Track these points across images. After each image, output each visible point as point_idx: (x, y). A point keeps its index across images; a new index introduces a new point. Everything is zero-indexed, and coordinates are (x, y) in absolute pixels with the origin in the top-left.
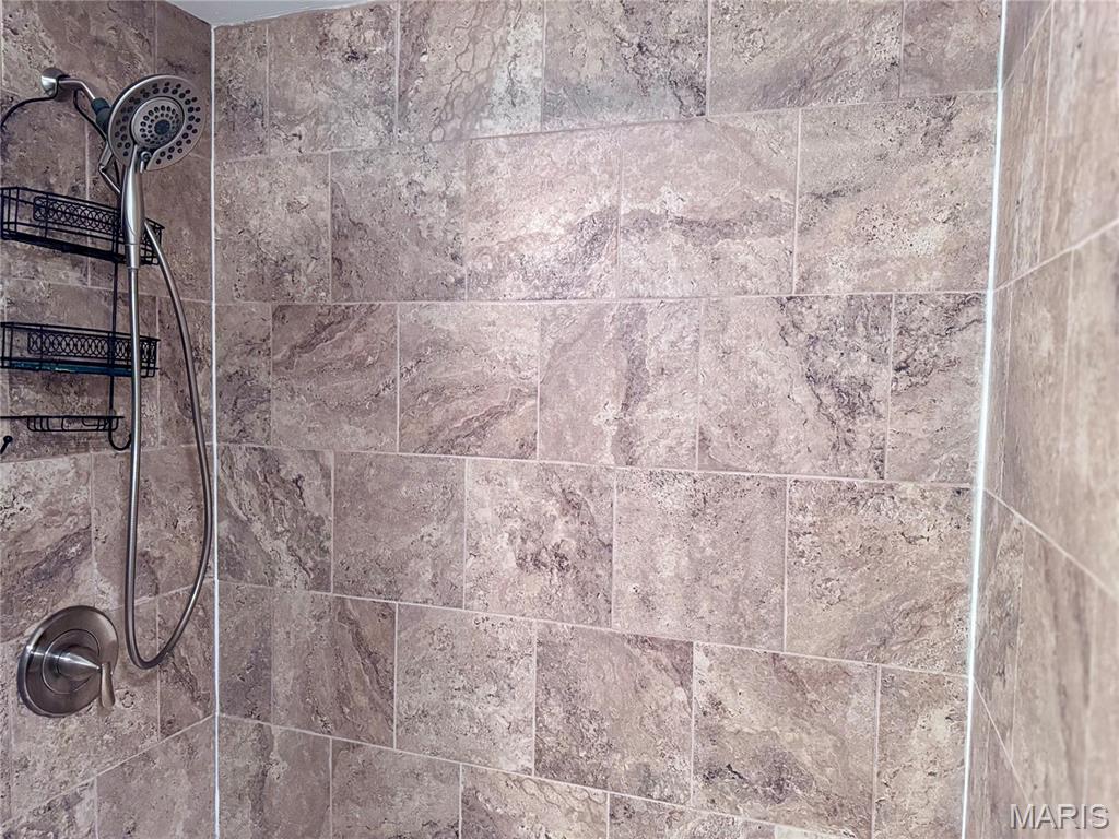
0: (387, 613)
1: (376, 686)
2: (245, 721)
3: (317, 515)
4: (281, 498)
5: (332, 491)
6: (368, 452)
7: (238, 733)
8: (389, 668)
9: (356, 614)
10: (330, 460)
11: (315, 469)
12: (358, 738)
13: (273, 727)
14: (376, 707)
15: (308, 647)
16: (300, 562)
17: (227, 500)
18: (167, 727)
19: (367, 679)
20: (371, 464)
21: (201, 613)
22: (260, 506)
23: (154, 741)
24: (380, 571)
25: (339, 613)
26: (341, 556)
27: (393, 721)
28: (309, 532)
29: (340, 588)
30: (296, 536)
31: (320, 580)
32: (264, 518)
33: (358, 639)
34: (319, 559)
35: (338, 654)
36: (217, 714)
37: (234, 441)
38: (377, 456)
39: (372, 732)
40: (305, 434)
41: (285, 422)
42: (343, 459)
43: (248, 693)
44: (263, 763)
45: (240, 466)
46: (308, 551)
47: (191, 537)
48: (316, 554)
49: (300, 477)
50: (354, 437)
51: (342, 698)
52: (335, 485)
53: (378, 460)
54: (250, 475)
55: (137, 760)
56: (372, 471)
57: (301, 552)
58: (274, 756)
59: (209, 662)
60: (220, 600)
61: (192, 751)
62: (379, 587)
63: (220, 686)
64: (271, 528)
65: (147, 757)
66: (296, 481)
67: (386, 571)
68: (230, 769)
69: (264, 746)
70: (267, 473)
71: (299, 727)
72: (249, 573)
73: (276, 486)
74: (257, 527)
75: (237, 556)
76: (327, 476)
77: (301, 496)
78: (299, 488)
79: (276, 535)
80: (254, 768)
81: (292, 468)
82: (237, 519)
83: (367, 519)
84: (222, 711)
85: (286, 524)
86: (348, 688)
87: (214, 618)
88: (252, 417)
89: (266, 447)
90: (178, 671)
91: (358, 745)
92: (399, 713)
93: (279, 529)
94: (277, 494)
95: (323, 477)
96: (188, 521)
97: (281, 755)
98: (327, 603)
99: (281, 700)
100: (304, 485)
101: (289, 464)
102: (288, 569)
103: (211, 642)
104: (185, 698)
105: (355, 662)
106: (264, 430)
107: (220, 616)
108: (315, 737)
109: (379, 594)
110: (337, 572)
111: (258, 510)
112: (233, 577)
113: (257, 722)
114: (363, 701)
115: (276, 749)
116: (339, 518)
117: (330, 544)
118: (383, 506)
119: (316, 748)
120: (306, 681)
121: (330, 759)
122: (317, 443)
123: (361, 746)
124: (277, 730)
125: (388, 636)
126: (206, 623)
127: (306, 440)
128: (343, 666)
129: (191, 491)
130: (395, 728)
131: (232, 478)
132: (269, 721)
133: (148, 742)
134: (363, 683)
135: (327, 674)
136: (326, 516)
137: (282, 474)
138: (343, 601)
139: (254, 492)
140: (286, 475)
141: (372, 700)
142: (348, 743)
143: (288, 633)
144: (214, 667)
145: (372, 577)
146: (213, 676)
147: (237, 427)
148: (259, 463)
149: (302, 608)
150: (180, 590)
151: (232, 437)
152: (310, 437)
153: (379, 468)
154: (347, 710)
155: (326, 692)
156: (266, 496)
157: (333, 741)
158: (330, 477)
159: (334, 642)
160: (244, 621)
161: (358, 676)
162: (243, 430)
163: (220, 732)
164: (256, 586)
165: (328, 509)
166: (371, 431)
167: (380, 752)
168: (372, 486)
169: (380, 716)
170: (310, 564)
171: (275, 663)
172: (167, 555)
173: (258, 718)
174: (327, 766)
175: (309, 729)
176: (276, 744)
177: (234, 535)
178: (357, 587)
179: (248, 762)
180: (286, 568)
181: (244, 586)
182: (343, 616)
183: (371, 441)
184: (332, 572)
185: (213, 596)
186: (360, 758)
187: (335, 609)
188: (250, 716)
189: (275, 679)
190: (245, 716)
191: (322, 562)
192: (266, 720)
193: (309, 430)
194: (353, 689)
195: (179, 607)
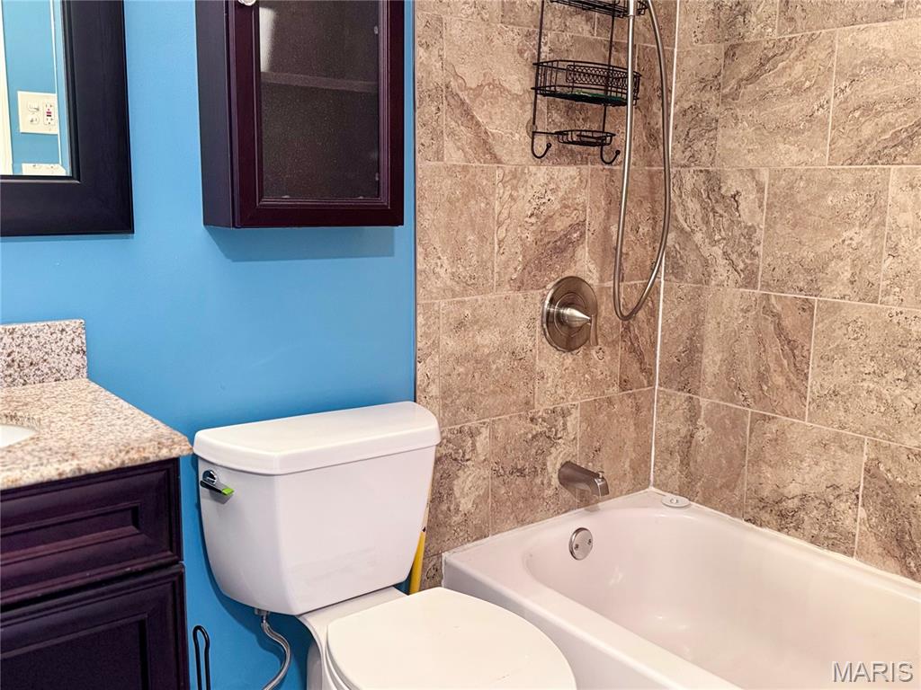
0: (807, 307)
1: (793, 369)
2: (679, 393)
3: (750, 224)
4: (721, 212)
5: (765, 204)
6: (800, 167)
7: (672, 402)
8: (805, 353)
9: (778, 308)
10: (765, 177)
11: (751, 185)
12: (774, 411)
13: (701, 399)
14: (791, 386)
15: (735, 335)
16: (732, 263)
17: (676, 215)
18: (624, 384)
19: (785, 362)
20: (801, 178)
21: (650, 304)
22: (702, 219)
23: (614, 391)
24: (803, 271)
25: (764, 307)
26: (769, 259)
27: (806, 398)
28: (742, 239)
29: (767, 285)
30: (731, 243)
31: (750, 280)
32: (705, 229)
33: (780, 329)
34: (748, 261)
35: (761, 341)
36: (656, 387)
37: (684, 166)
38: (807, 170)
39: (786, 406)
40: (745, 154)
41: (728, 147)
42: (776, 176)
43: (685, 370)
44: (691, 428)
45: (688, 186)
46: (740, 255)
47: (648, 242)
48: (747, 257)
49: (738, 192)
50: (788, 154)
51: (762, 378)
52: (768, 199)
53: (808, 173)
54: (696, 193)
55: (604, 401)
56: (802, 184)
57: (734, 257)
58: (701, 422)
59: (654, 344)
60: (664, 297)
61: (638, 409)
62: (801, 285)
63: (660, 365)
64: (711, 237)
65: (610, 401)
66: (733, 197)
67: (808, 271)
68: (664, 431)
69: (693, 414)
70: (710, 190)
71: (723, 400)
72: (689, 275)
73: (717, 202)
74: (698, 237)
75: (680, 261)
76: (761, 189)
77: (737, 209)
78: (737, 202)
79: (714, 243)
80: (684, 431)
81: (731, 185)
82: (682, 230)
83: (795, 225)
84: (660, 385)
85: (723, 233)
86: (767, 370)
87: (658, 310)
88: (701, 144)
89: (711, 169)
90: (632, 344)
91: (773, 418)
92: (811, 392)
93: (717, 238)
94: (717, 209)
95: (758, 192)
96: (646, 229)
97: (707, 422)
98: (754, 299)
99: (709, 378)
100: (740, 199)
101: (729, 182)
102: (722, 270)
103: (655, 330)
104: (636, 366)
105: (775, 348)
106: (710, 154)
107: (664, 309)
108: (736, 409)
109: (801, 290)
110: (764, 272)
111: (700, 222)
112: (676, 278)
113: (688, 395)
114: (779, 380)
115: (702, 416)
116: (769, 227)
117: (759, 249)
118: (810, 215)
119: (736, 419)
120: (731, 364)
121: (748, 428)
122: (755, 162)
123: (776, 418)
124: (704, 402)
125: (806, 327)
126: (653, 313)
127: (745, 161)
128: (764, 351)
129: (649, 205)
130: (807, 404)
131: (681, 196)
132: (697, 394)
133: (611, 390)
134: (782, 366)
135: (750, 358)
136: (758, 225)
137: (723, 191)
138: (768, 297)
139: (698, 207)
140: (726, 191)
141: (788, 380)
142: (765, 415)
143: (719, 323)
144: (656, 350)
145: (795, 276)
146: (656, 357)
147: (688, 154)
148: (704, 183)
149: (732, 303)
150: (638, 282)
151: (683, 162)
152: (749, 158)
153: (808, 181)
154: (765, 388)
155: (748, 372)
156: (708, 211)
157: (752, 413)
158: (763, 191)
159: (758, 331)
160: (683, 314)
161: (778, 360)
162: (693, 156)
163: (658, 401)
164: (695, 286)
165: (760, 219)
166: (803, 148)
167: (793, 424)
168: (801, 197)
169: (795, 394)
170: (742, 266)
171: (706, 348)
172: (630, 253)
173: (689, 392)
174: (745, 433)
175: (731, 402)
176: (703, 413)
177: (679, 244)
178: (781, 285)
179: (679, 426)
180: (721, 270)
181: (684, 285)
182: (767, 310)
183: (803, 157)
184: (760, 273)
185: (659, 293)
186: (774, 427)
187: (760, 304)
188: (682, 390)
189: (705, 361)
190: (679, 390)
191: (752, 264)
192: (695, 394)
193: (749, 151)
194: (772, 370)
195: (636, 296)
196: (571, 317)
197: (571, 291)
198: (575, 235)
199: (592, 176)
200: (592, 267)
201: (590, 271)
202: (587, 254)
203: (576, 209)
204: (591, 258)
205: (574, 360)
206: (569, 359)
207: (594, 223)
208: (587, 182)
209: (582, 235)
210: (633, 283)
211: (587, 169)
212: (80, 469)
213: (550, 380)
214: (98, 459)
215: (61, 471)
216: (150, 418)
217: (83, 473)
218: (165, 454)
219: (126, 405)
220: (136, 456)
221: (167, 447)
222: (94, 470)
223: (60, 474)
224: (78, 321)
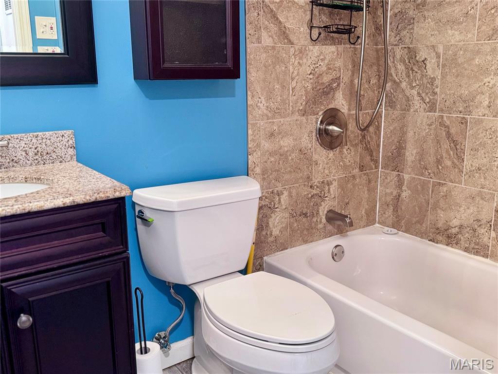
0: (463, 121)
1: (456, 156)
2: (392, 173)
3: (432, 76)
4: (416, 70)
5: (441, 64)
6: (460, 43)
7: (388, 178)
8: (463, 147)
9: (448, 123)
10: (441, 49)
11: (433, 54)
12: (445, 180)
13: (404, 175)
14: (454, 166)
15: (424, 139)
16: (423, 99)
17: (391, 73)
18: (362, 168)
19: (452, 153)
20: (461, 49)
21: (376, 123)
22: (406, 74)
23: (356, 171)
24: (462, 102)
25: (440, 123)
26: (443, 96)
27: (463, 172)
28: (428, 85)
29: (442, 110)
30: (422, 88)
31: (432, 108)
32: (407, 80)
33: (449, 134)
34: (431, 97)
35: (438, 142)
36: (380, 170)
37: (396, 45)
38: (464, 45)
39: (452, 177)
40: (430, 37)
41: (420, 33)
42: (447, 48)
43: (396, 160)
44: (399, 191)
45: (398, 57)
46: (427, 94)
47: (375, 89)
48: (431, 95)
49: (426, 59)
50: (454, 36)
51: (439, 162)
52: (442, 61)
53: (465, 46)
54: (402, 60)
55: (350, 177)
56: (461, 53)
57: (423, 95)
58: (404, 188)
59: (379, 146)
60: (385, 119)
61: (370, 182)
62: (461, 109)
63: (382, 157)
64: (410, 84)
65: (354, 177)
66: (423, 61)
67: (465, 101)
68: (384, 193)
69: (400, 183)
70: (410, 58)
71: (416, 175)
72: (399, 106)
73: (414, 64)
74: (404, 85)
75: (394, 99)
76: (438, 57)
77: (425, 68)
78: (425, 64)
79: (412, 88)
80: (395, 193)
81: (422, 55)
82: (395, 81)
83: (457, 76)
84: (382, 168)
85: (417, 82)
86: (442, 158)
87: (381, 127)
88: (405, 32)
89: (410, 46)
90: (367, 146)
91: (445, 184)
92: (466, 168)
93: (414, 85)
94: (414, 68)
95: (437, 58)
96: (374, 81)
97: (407, 188)
98: (434, 118)
99: (409, 163)
100: (427, 63)
101: (421, 53)
102: (417, 103)
103: (379, 138)
104: (368, 158)
105: (446, 145)
106: (410, 38)
107: (384, 126)
108: (424, 180)
109: (461, 112)
110: (440, 103)
111: (405, 76)
112: (391, 108)
113: (397, 173)
114: (449, 163)
115: (405, 185)
116: (443, 77)
117: (438, 90)
118: (466, 70)
119: (424, 185)
120: (422, 155)
121: (431, 190)
122: (435, 41)
123: (446, 184)
124: (406, 177)
125: (463, 133)
126: (378, 128)
127: (430, 40)
128: (440, 147)
129: (376, 68)
130: (463, 176)
131: (394, 62)
132: (403, 173)
133: (354, 171)
134: (450, 155)
135: (432, 151)
136: (437, 77)
137: (417, 59)
138: (442, 117)
139: (403, 68)
140: (419, 58)
141: (453, 163)
142: (440, 183)
143: (415, 133)
144: (380, 149)
145: (457, 105)
146: (380, 152)
147: (398, 38)
148: (407, 54)
149: (422, 121)
150: (370, 111)
151: (395, 43)
152: (432, 39)
153: (465, 51)
154: (440, 167)
155: (431, 159)
156: (409, 70)
157: (433, 181)
158: (440, 58)
159: (437, 136)
160: (395, 128)
161: (447, 152)
162: (401, 39)
163: (380, 177)
164: (402, 112)
165: (438, 73)
166: (462, 32)
167: (455, 186)
168: (460, 61)
169: (457, 170)
170: (428, 100)
171: (408, 146)
172: (366, 95)
173: (398, 171)
174: (429, 193)
175: (422, 176)
176: (405, 183)
177: (393, 89)
178: (449, 110)
179: (392, 190)
180: (416, 102)
181: (395, 112)
182: (442, 124)
183: (462, 37)
184: (438, 103)
185: (381, 117)
186: (445, 189)
187: (438, 120)
188: (394, 170)
189: (407, 154)
190: (392, 171)
191: (433, 99)
192: (402, 172)
193: (432, 35)
194: (444, 158)
195: (368, 119)
196: (332, 131)
197: (332, 116)
198: (335, 85)
199: (344, 51)
200: (344, 103)
201: (343, 105)
202: (341, 96)
203: (335, 70)
204: (344, 98)
205: (334, 154)
206: (331, 154)
207: (345, 78)
208: (341, 54)
209: (339, 85)
210: (367, 111)
211: (341, 48)
212: (74, 202)
213: (321, 165)
214: (83, 197)
215: (64, 202)
216: (109, 178)
217: (76, 204)
218: (117, 195)
219: (97, 173)
220: (103, 196)
221: (119, 191)
222: (81, 202)
223: (64, 204)
224: (71, 131)
